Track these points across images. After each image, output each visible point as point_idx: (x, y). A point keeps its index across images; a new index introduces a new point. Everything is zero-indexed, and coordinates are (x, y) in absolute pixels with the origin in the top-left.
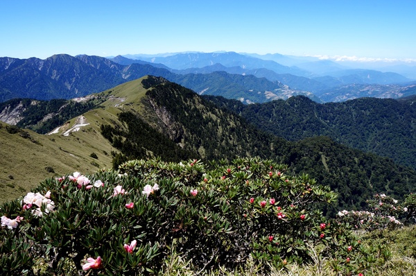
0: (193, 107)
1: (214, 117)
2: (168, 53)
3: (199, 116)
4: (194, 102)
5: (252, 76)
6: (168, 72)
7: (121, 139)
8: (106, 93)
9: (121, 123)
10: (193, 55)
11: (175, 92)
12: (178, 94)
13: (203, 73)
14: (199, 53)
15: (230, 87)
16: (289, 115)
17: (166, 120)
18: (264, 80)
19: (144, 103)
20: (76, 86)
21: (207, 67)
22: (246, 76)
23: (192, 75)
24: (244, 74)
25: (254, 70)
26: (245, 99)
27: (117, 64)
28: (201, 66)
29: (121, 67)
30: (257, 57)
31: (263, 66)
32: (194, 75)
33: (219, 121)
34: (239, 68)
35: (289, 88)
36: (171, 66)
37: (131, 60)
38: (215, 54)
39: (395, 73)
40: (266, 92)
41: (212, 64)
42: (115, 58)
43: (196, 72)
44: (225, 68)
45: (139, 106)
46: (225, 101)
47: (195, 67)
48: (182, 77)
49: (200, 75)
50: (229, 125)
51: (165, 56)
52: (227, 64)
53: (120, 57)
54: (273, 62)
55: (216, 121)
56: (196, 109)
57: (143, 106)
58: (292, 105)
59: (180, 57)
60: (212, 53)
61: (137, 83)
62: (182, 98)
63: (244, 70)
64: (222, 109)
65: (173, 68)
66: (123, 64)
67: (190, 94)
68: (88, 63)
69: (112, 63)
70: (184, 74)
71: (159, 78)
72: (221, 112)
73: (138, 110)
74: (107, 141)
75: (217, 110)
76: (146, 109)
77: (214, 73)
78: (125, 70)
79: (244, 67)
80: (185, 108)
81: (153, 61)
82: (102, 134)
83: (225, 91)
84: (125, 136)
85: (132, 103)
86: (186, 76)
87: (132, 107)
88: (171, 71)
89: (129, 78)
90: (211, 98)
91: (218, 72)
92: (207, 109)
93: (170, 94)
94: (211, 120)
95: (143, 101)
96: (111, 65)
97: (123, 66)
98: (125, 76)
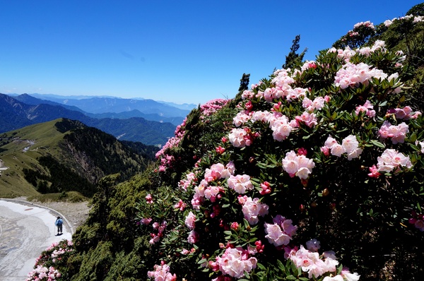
0: (113, 152)
1: (134, 162)
2: (82, 96)
3: (120, 161)
4: (114, 148)
5: (170, 124)
6: (82, 115)
7: (46, 183)
9: (42, 168)
10: (109, 100)
11: (95, 137)
12: (98, 139)
13: (120, 118)
14: (116, 98)
15: (148, 134)
17: (84, 164)
19: (61, 147)
21: (124, 113)
22: (164, 124)
23: (108, 120)
24: (161, 122)
25: (172, 118)
27: (22, 103)
28: (118, 111)
29: (26, 106)
30: (174, 106)
32: (110, 119)
33: (139, 167)
34: (156, 115)
36: (86, 109)
37: (38, 100)
38: (133, 100)
41: (130, 109)
42: (19, 96)
43: (113, 117)
44: (142, 114)
45: (56, 150)
46: (144, 147)
47: (111, 111)
48: (98, 121)
49: (116, 120)
51: (79, 98)
52: (144, 111)
53: (26, 96)
55: (137, 167)
56: (116, 154)
57: (61, 150)
59: (97, 101)
60: (130, 99)
61: (50, 126)
62: (102, 143)
63: (162, 118)
64: (142, 155)
65: (88, 111)
66: (29, 103)
67: (111, 140)
69: (16, 101)
70: (99, 118)
71: (74, 121)
72: (142, 158)
73: (56, 154)
74: (31, 186)
75: (137, 156)
76: (64, 154)
77: (132, 119)
78: (32, 110)
79: (162, 115)
80: (105, 154)
81: (65, 103)
82: (26, 178)
83: (142, 138)
84: (50, 181)
85: (47, 147)
86: (102, 120)
87: (47, 151)
88: (85, 114)
89: (35, 119)
90: (130, 143)
92: (127, 155)
93: (90, 139)
94: (132, 165)
95: (61, 145)
96: (13, 104)
97: (29, 106)
98: (31, 116)
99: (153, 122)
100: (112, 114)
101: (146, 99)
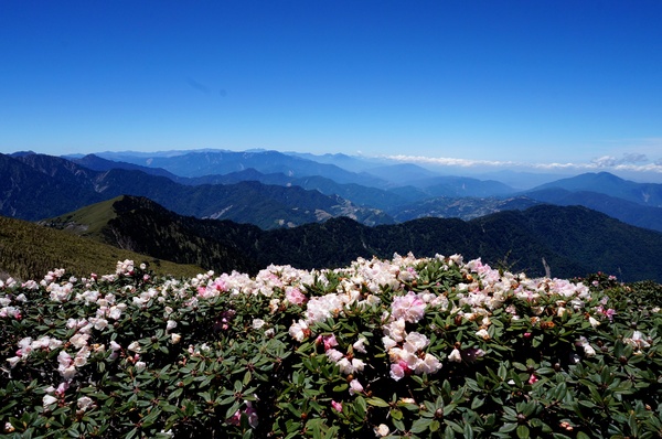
2: (173, 151)
5: (299, 188)
6: (171, 182)
8: (63, 217)
10: (213, 155)
12: (151, 222)
13: (226, 183)
14: (223, 152)
15: (264, 205)
16: (324, 242)
18: (315, 194)
20: (12, 204)
21: (233, 175)
22: (291, 188)
23: (208, 187)
24: (289, 185)
25: (305, 179)
26: (286, 222)
27: (86, 169)
28: (224, 172)
29: (94, 174)
30: (310, 158)
31: (320, 173)
32: (210, 186)
33: (199, 251)
34: (282, 175)
35: (352, 205)
36: (178, 172)
37: (111, 162)
38: (248, 154)
39: (496, 182)
40: (317, 211)
41: (243, 168)
42: (84, 159)
43: (217, 182)
44: (261, 175)
47: (215, 173)
48: (191, 190)
49: (220, 187)
50: (212, 255)
51: (169, 156)
52: (264, 169)
53: (92, 157)
54: (333, 166)
56: (171, 238)
58: (330, 229)
59: (193, 157)
60: (243, 153)
62: (156, 226)
63: (289, 179)
65: (180, 175)
66: (97, 169)
68: (36, 167)
69: (78, 166)
70: (195, 185)
72: (204, 241)
75: (199, 238)
77: (241, 183)
78: (100, 178)
79: (291, 174)
80: (157, 237)
81: (148, 164)
83: (257, 211)
86: (198, 188)
88: (176, 180)
89: (105, 191)
91: (247, 182)
95: (104, 231)
96: (76, 171)
97: (97, 172)
98: (100, 188)
99: (273, 186)
100: (215, 177)
101: (268, 150)
